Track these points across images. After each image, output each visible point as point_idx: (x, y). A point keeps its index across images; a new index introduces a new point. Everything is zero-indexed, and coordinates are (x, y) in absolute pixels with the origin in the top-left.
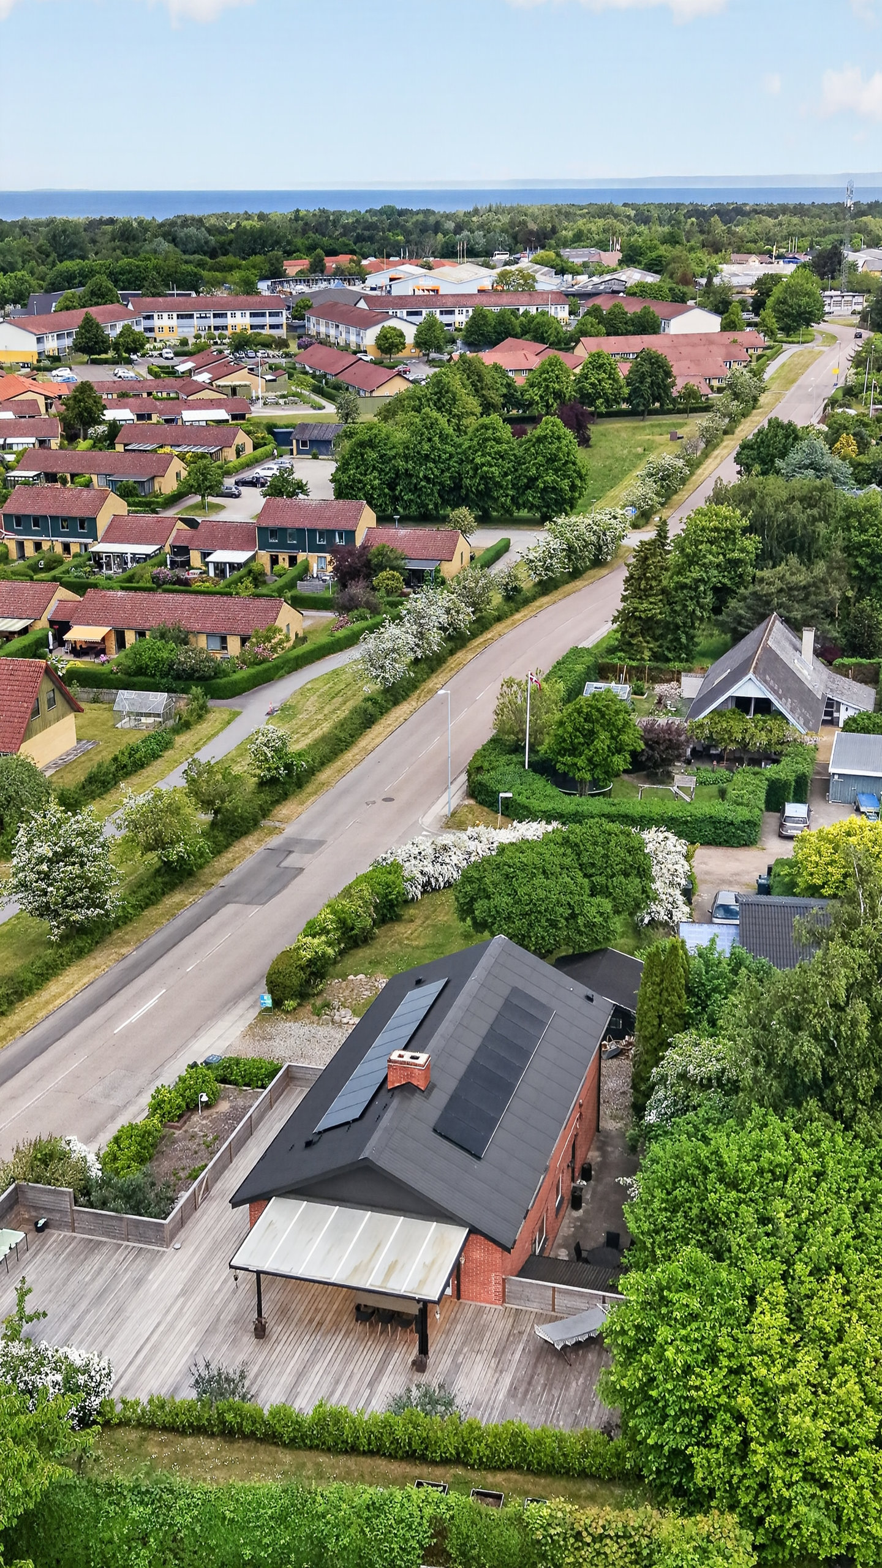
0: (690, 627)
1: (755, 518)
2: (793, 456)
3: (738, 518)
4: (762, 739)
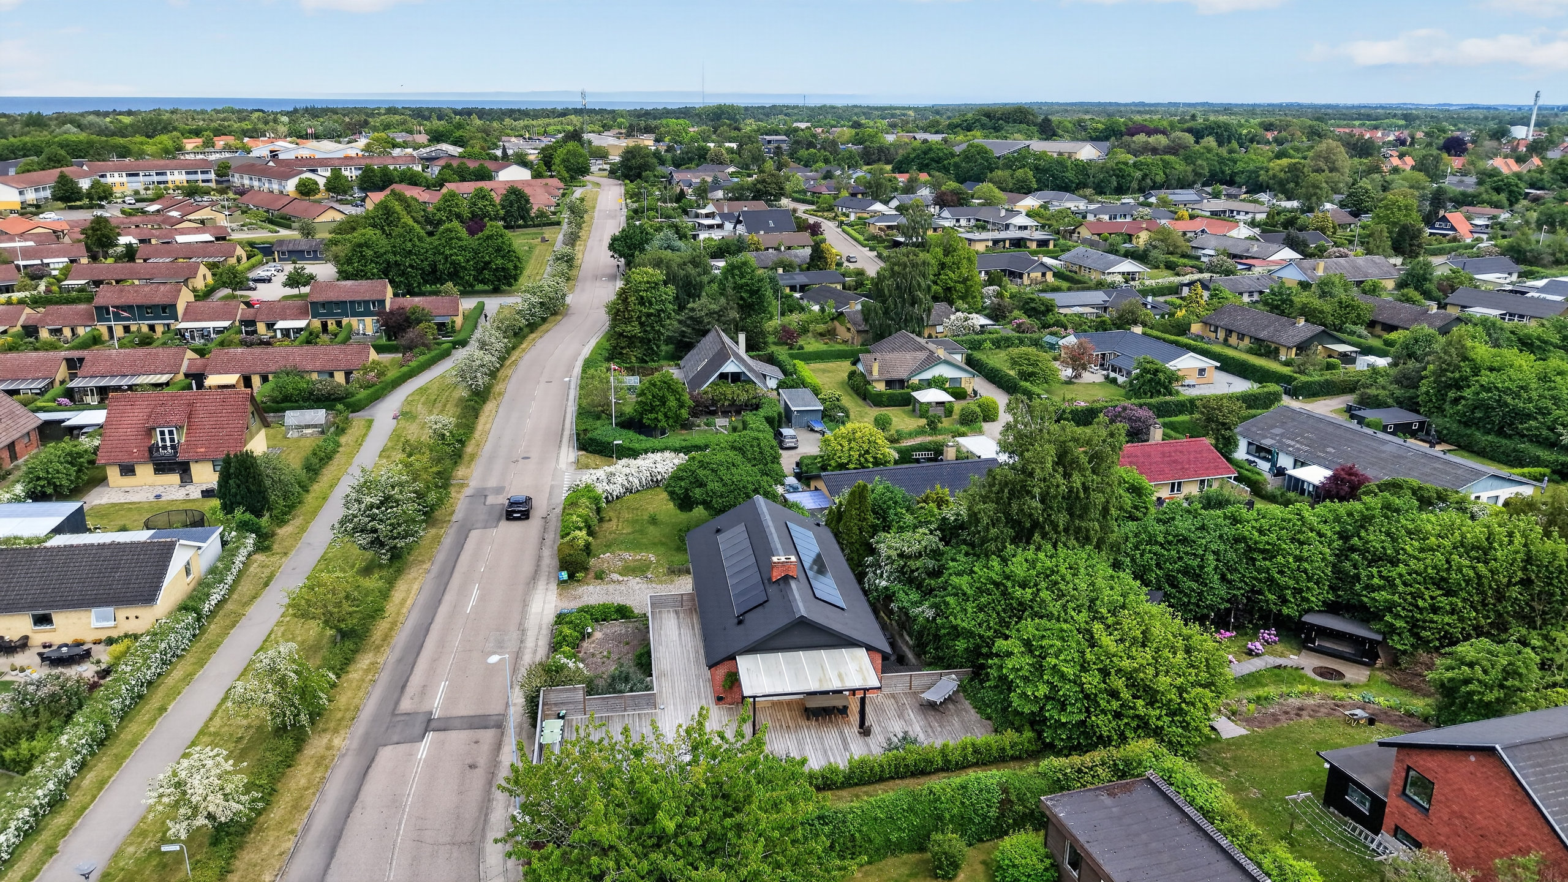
0: (657, 340)
1: (667, 275)
2: (656, 243)
3: (659, 275)
4: (744, 397)
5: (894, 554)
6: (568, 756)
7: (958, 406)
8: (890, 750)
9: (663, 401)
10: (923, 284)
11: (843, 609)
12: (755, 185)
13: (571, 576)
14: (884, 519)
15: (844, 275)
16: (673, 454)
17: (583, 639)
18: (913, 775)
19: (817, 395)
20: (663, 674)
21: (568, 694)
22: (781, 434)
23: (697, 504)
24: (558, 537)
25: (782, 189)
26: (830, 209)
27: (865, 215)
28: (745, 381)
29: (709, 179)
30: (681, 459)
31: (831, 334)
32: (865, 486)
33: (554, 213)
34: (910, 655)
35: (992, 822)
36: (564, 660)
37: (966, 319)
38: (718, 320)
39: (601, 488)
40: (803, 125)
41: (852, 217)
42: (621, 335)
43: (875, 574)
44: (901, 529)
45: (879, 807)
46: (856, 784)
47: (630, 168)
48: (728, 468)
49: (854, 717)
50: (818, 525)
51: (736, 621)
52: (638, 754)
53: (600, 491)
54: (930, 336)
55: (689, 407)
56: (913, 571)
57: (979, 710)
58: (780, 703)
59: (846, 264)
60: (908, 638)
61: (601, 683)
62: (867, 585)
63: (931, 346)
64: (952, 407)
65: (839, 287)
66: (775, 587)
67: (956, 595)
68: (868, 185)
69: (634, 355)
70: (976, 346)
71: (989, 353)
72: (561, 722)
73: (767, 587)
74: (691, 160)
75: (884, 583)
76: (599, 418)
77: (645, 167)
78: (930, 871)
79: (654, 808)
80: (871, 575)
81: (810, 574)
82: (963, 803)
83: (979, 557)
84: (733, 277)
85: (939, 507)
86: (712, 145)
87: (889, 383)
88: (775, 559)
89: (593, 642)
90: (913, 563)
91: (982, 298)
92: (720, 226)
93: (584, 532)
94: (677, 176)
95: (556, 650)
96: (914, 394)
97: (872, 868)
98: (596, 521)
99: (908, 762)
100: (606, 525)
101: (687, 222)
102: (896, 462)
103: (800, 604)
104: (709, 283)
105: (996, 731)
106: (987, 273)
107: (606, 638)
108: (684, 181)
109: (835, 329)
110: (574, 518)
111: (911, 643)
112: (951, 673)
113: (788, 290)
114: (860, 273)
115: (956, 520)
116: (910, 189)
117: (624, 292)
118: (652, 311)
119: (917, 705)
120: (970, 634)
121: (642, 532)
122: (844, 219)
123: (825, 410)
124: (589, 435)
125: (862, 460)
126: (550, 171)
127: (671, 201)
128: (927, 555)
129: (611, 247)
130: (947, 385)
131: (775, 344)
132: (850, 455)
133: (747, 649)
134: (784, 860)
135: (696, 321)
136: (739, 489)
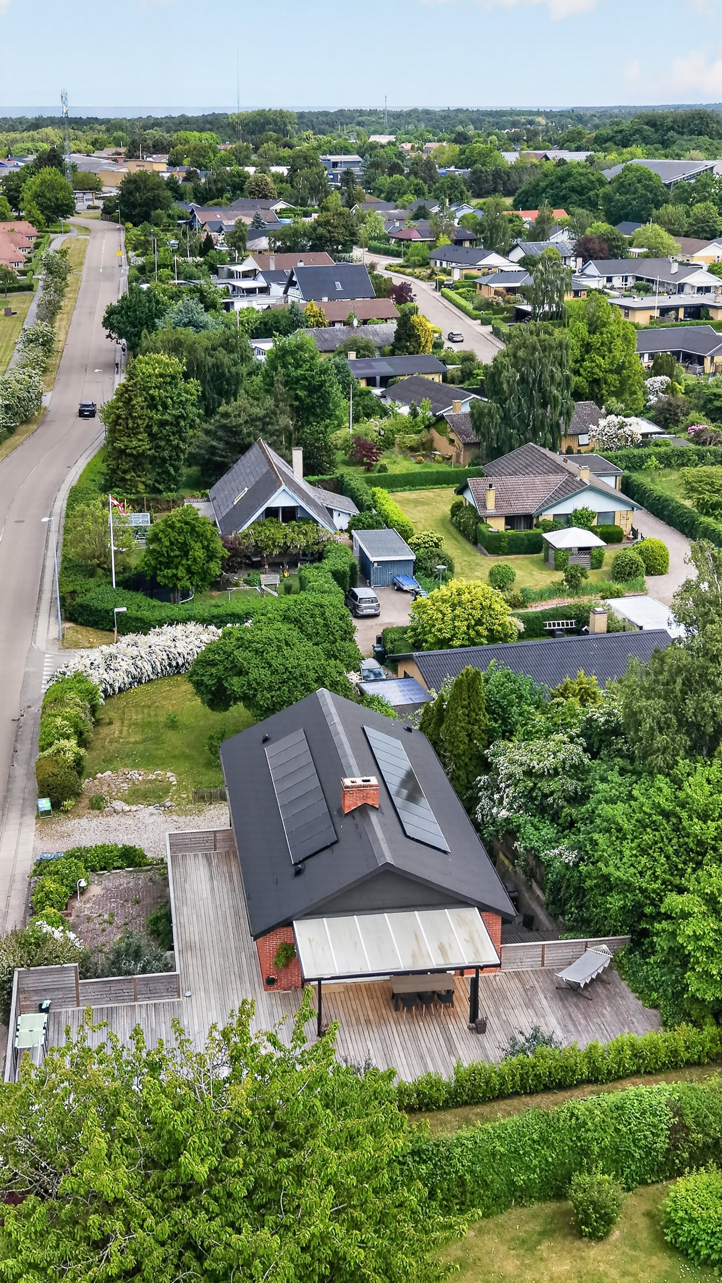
1: (189, 364)
2: (171, 316)
3: (176, 364)
4: (301, 542)
5: (518, 771)
6: (54, 1071)
7: (611, 553)
8: (513, 1054)
9: (185, 550)
10: (558, 376)
11: (445, 852)
12: (315, 229)
13: (56, 805)
14: (505, 721)
15: (444, 362)
16: (200, 628)
17: (74, 895)
18: (547, 1089)
19: (406, 539)
20: (189, 947)
21: (54, 977)
22: (355, 596)
23: (236, 700)
24: (36, 748)
25: (353, 234)
26: (424, 264)
27: (475, 272)
28: (301, 519)
29: (248, 221)
30: (211, 634)
31: (427, 447)
32: (477, 674)
33: (23, 273)
34: (542, 915)
35: (660, 1158)
36: (47, 928)
37: (622, 426)
38: (263, 430)
39: (96, 677)
40: (383, 139)
41: (457, 275)
42: (122, 452)
43: (492, 800)
44: (529, 736)
45: (499, 1137)
46: (466, 1104)
47: (134, 205)
48: (279, 648)
49: (463, 1007)
50: (409, 730)
51: (292, 871)
52: (155, 1067)
53: (97, 681)
54: (569, 451)
55: (222, 558)
56: (545, 796)
57: (641, 994)
58: (358, 986)
59: (447, 344)
60: (539, 892)
61: (100, 960)
62: (479, 816)
63: (572, 466)
64: (601, 555)
65: (438, 379)
66: (349, 820)
67: (608, 830)
68: (479, 228)
69: (142, 482)
70: (636, 464)
71: (655, 474)
72: (44, 1016)
73: (336, 820)
74: (220, 192)
75: (504, 813)
76: (92, 574)
77: (155, 203)
78: (572, 1227)
79: (177, 1146)
80: (484, 801)
81: (398, 802)
82: (617, 1130)
83: (639, 774)
84: (285, 366)
85: (583, 702)
86: (251, 170)
87: (511, 521)
88: (347, 782)
89: (88, 901)
90: (546, 786)
91: (645, 393)
92: (264, 290)
93: (73, 742)
94: (200, 217)
95: (35, 913)
96: (546, 536)
97: (490, 1223)
98: (90, 726)
99: (540, 1070)
100: (104, 731)
101: (217, 284)
102: (521, 636)
103: (384, 846)
104: (250, 374)
105: (665, 1024)
106: (652, 356)
107: (108, 895)
108: (211, 224)
109: (432, 441)
110: (59, 721)
111: (543, 898)
112: (601, 942)
113: (363, 384)
114: (468, 358)
115: (607, 721)
116: (539, 233)
117: (127, 391)
118: (167, 417)
119: (552, 988)
120: (628, 887)
121: (157, 740)
122: (443, 277)
123: (418, 560)
124: (78, 600)
125: (472, 633)
126: (18, 210)
127: (193, 254)
128: (566, 772)
129: (107, 323)
130: (594, 523)
131: (346, 463)
132: (455, 627)
133: (308, 911)
134: (363, 1217)
135: (231, 431)
136: (295, 678)
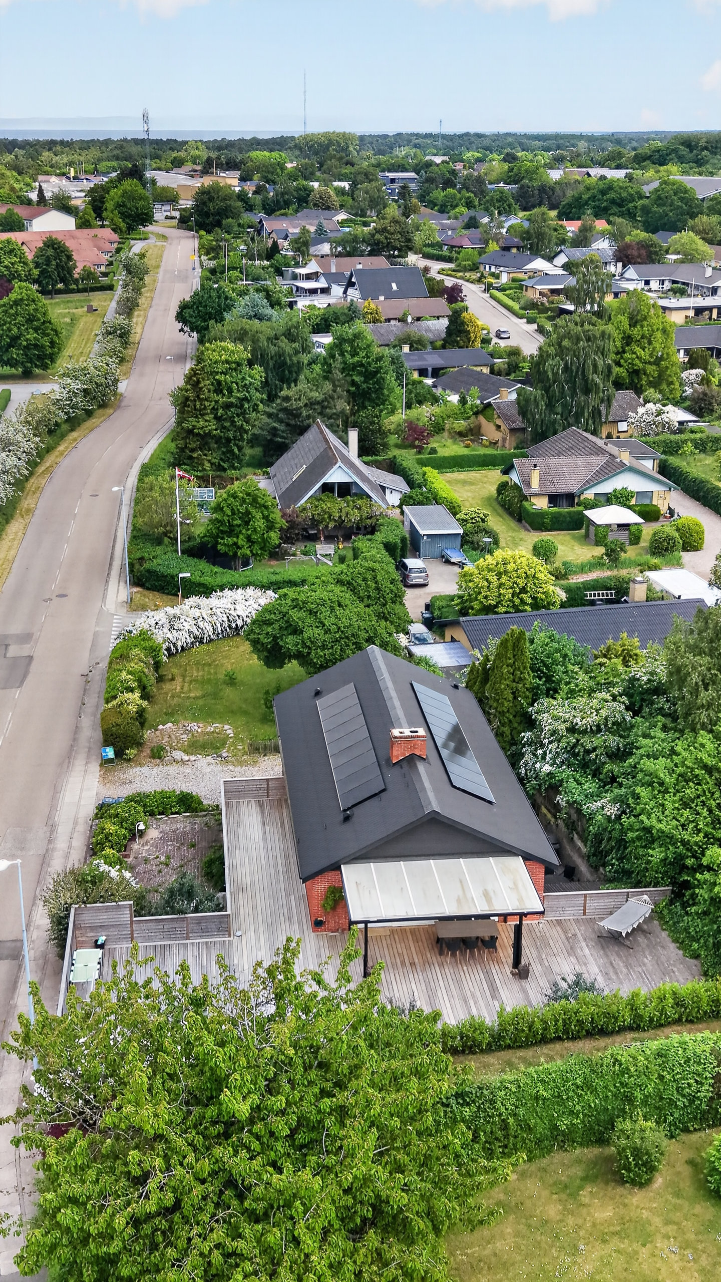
0: (239, 440)
1: (253, 352)
2: (238, 310)
3: (241, 351)
4: (355, 516)
5: (562, 727)
7: (648, 531)
8: (555, 1000)
9: (247, 518)
10: (600, 363)
11: (490, 802)
12: (373, 235)
13: (119, 754)
14: (549, 679)
15: (492, 355)
16: (258, 592)
17: (133, 839)
18: (589, 1034)
19: (455, 514)
20: (240, 888)
21: (111, 915)
22: (405, 566)
23: (291, 657)
24: (103, 701)
25: (409, 240)
26: (475, 268)
27: (521, 276)
28: (356, 494)
29: (312, 229)
30: (268, 597)
31: (474, 433)
32: (522, 633)
33: (105, 275)
34: (583, 868)
35: (704, 1106)
36: (104, 867)
37: (659, 413)
38: (321, 414)
39: (160, 636)
40: (438, 160)
41: (504, 278)
42: (190, 432)
43: (535, 755)
44: (572, 694)
45: (543, 1081)
46: (509, 1047)
47: (207, 215)
48: (332, 609)
49: (506, 952)
50: (456, 687)
51: (341, 817)
52: (199, 1003)
53: (160, 640)
54: (609, 436)
55: (281, 529)
56: (588, 752)
57: (682, 945)
58: (402, 930)
59: (495, 340)
60: (580, 844)
61: (155, 899)
62: (523, 771)
63: (612, 449)
64: (640, 531)
65: (486, 370)
66: (396, 770)
67: (650, 784)
68: (526, 235)
69: (209, 459)
70: (672, 449)
71: (691, 458)
72: (99, 952)
73: (385, 770)
74: (287, 204)
75: (547, 768)
76: (158, 541)
77: (226, 212)
78: (615, 1173)
79: (220, 1082)
80: (528, 757)
81: (445, 753)
82: (661, 1077)
83: (682, 732)
84: (342, 354)
85: (625, 663)
86: (316, 185)
87: (554, 499)
88: (396, 732)
89: (147, 843)
90: (588, 742)
91: (681, 384)
92: (325, 291)
93: (137, 695)
94: (269, 225)
95: (95, 854)
96: (587, 513)
97: (533, 1167)
98: (153, 679)
99: (581, 1016)
100: (167, 686)
101: (281, 285)
102: (563, 605)
103: (431, 795)
104: (310, 364)
105: (705, 974)
106: (687, 352)
107: (164, 839)
108: (277, 232)
109: (479, 427)
110: (124, 675)
111: (584, 850)
112: (642, 893)
113: (416, 375)
114: (514, 353)
115: (649, 680)
116: (583, 240)
117: (195, 374)
118: (232, 400)
119: (594, 936)
120: (666, 839)
121: (215, 695)
122: (492, 280)
123: (466, 534)
124: (146, 565)
125: (517, 601)
126: (102, 219)
127: (260, 258)
128: (608, 730)
129: (180, 317)
130: (633, 502)
131: (397, 446)
132: (500, 594)
133: (358, 855)
134: (407, 1159)
135: (292, 414)
136: (347, 638)
